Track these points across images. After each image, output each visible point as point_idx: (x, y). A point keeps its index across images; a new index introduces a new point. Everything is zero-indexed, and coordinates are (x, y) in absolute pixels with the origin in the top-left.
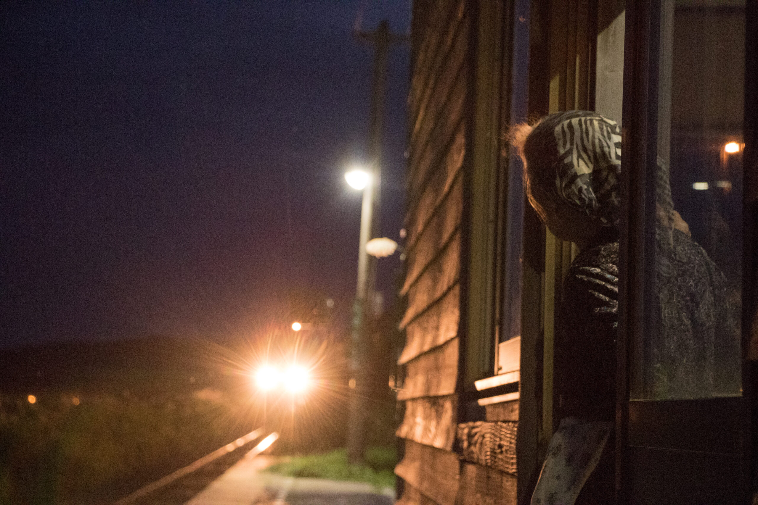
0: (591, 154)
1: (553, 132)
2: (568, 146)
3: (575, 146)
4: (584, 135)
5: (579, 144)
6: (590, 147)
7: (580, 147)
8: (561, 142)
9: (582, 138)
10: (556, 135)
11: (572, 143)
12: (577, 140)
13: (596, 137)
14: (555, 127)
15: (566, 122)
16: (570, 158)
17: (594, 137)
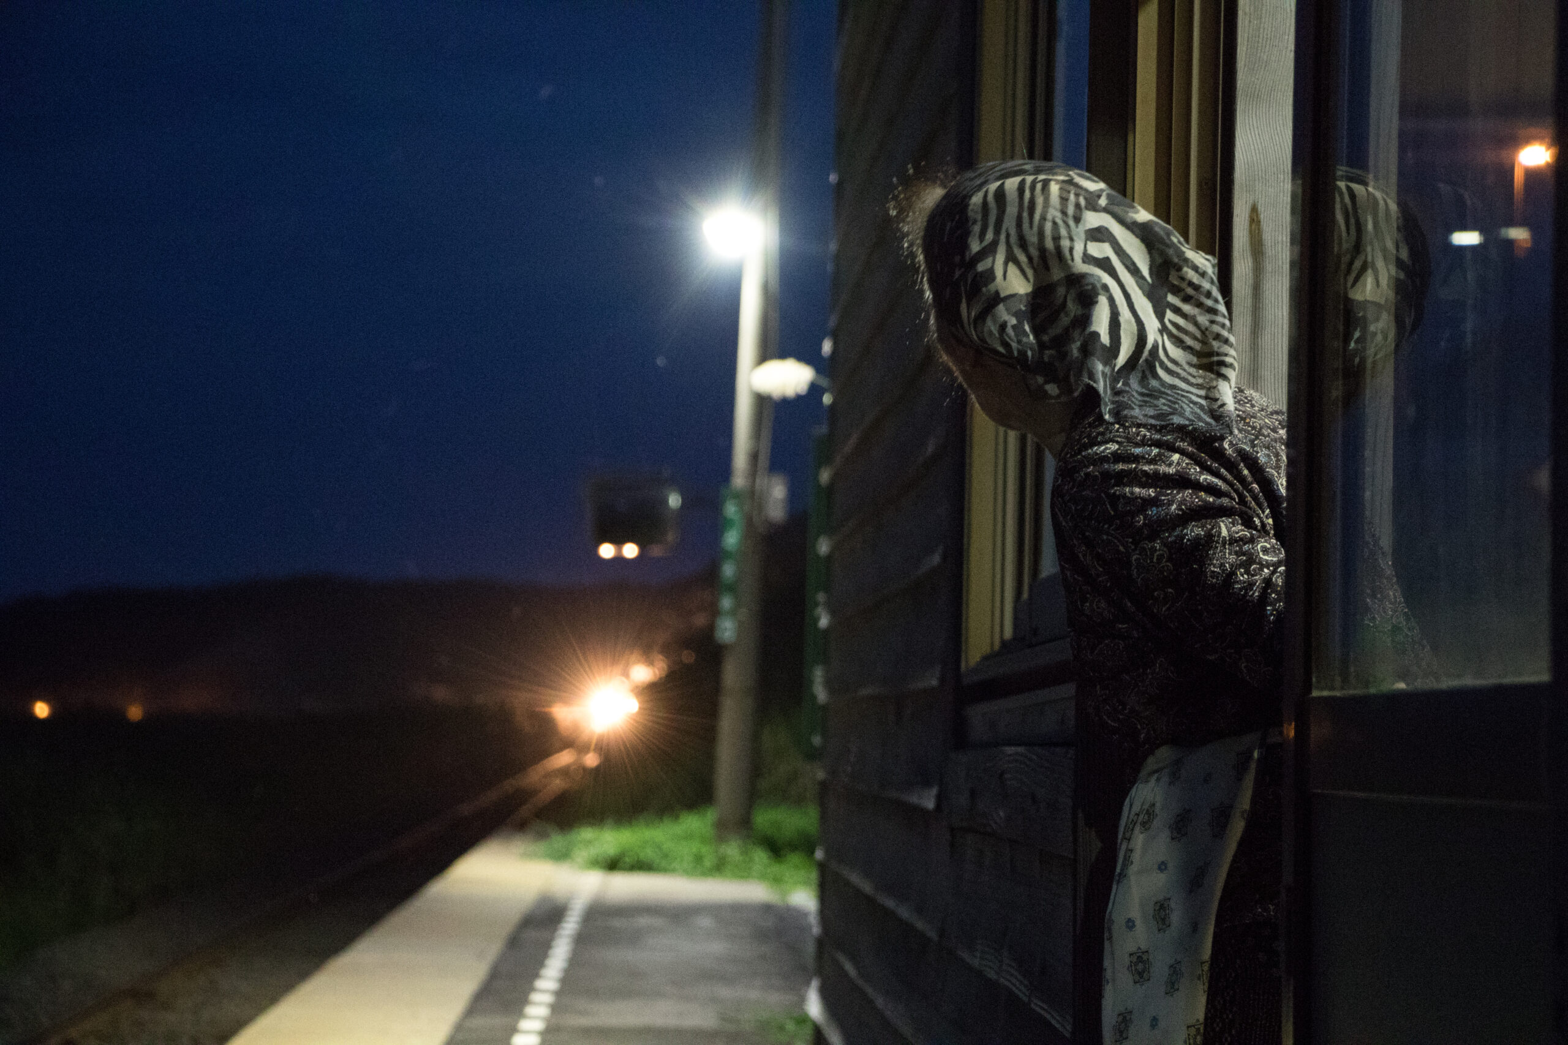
0: (1034, 252)
1: (967, 205)
2: (990, 236)
3: (1003, 237)
4: (1025, 214)
5: (1013, 232)
6: (1033, 239)
7: (1013, 239)
8: (977, 228)
9: (1019, 219)
10: (970, 214)
11: (997, 232)
12: (1009, 223)
13: (1049, 217)
14: (970, 197)
15: (993, 186)
16: (990, 260)
17: (1043, 218)
